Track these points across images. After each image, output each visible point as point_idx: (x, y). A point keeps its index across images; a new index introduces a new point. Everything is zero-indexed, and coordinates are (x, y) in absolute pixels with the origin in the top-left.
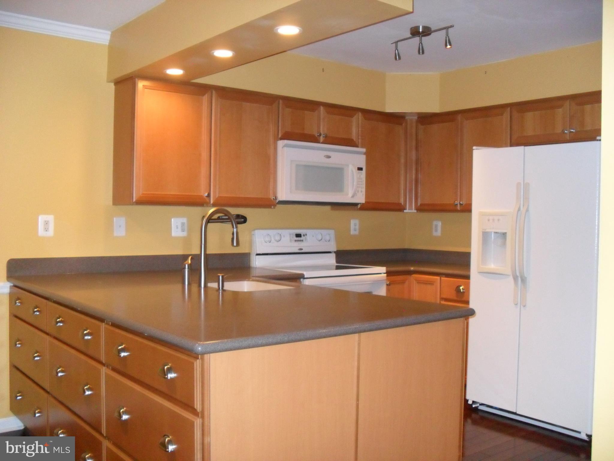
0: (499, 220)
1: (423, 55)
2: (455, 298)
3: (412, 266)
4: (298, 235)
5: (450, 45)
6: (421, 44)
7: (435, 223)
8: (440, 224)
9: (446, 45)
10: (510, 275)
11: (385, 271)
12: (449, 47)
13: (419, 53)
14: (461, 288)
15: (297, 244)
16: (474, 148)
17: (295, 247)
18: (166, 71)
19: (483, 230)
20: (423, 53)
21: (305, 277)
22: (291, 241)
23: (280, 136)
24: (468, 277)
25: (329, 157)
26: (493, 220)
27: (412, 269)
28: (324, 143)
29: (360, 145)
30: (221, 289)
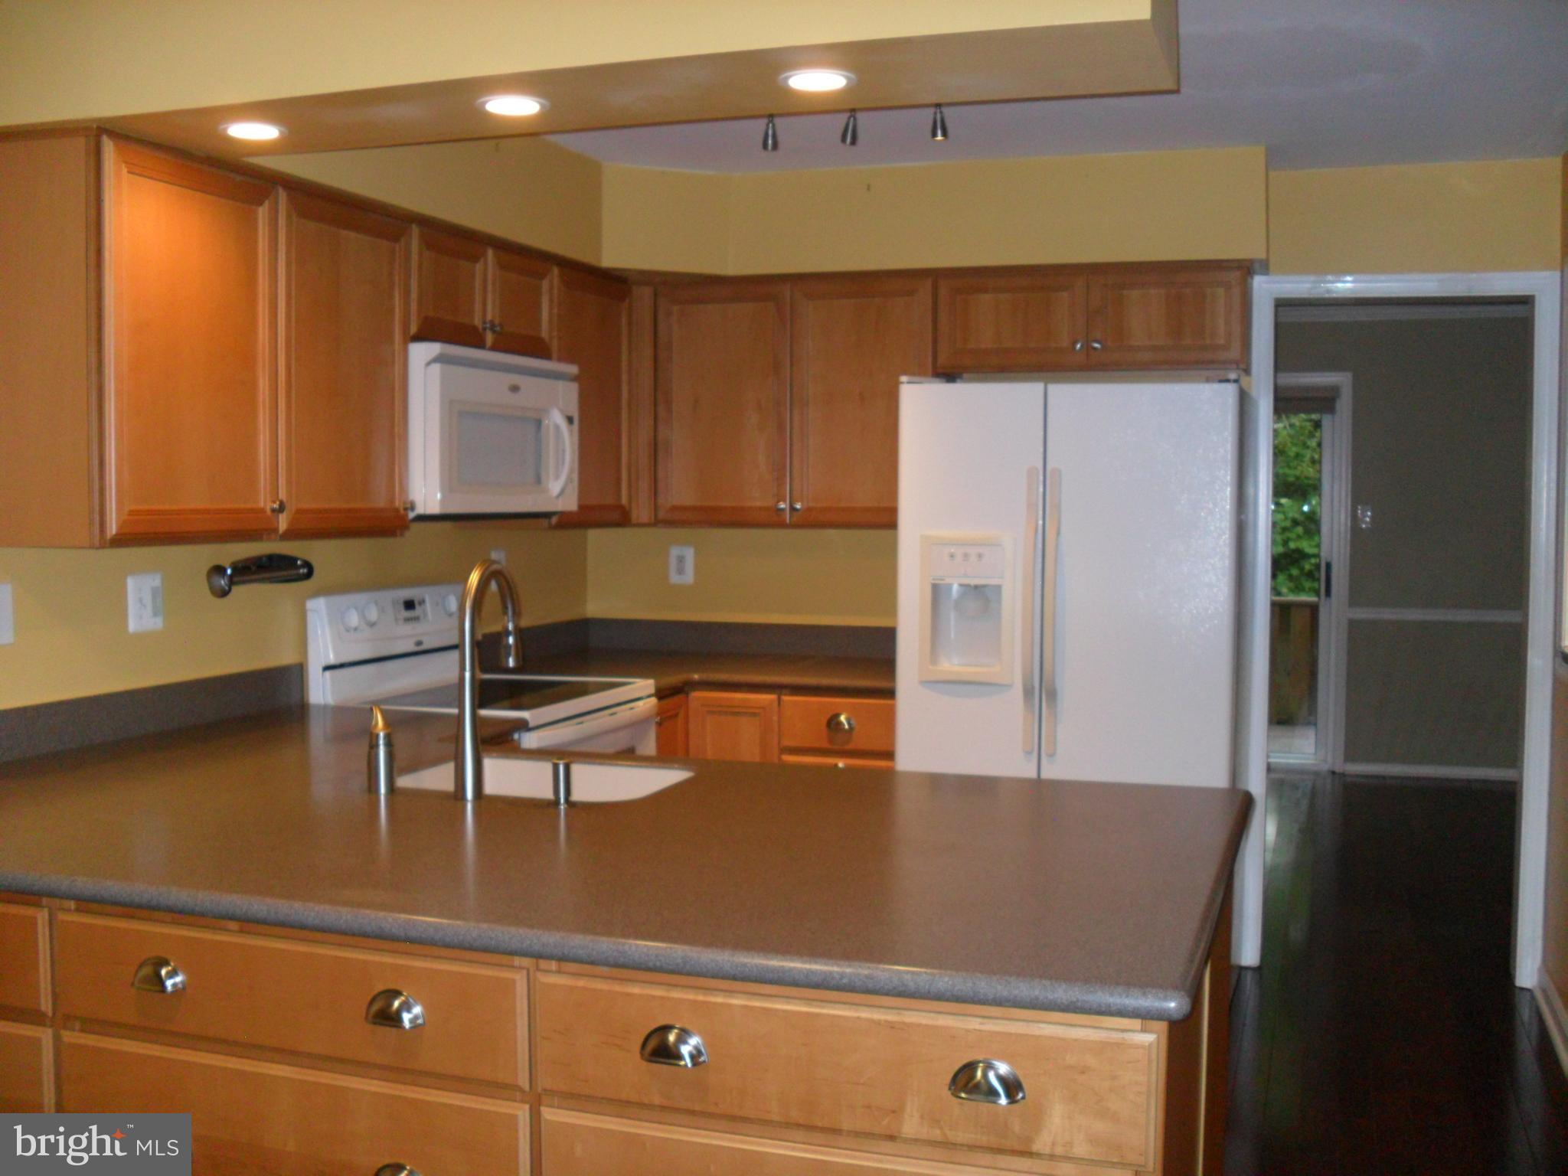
0: (980, 556)
1: (854, 148)
2: (825, 744)
3: (696, 672)
4: (409, 605)
5: (945, 134)
6: (852, 119)
7: (675, 552)
8: (689, 554)
9: (934, 135)
10: (1009, 686)
11: (652, 690)
12: (939, 138)
13: (844, 139)
14: (843, 718)
15: (407, 629)
16: (904, 379)
17: (404, 638)
18: (225, 130)
19: (934, 579)
20: (854, 142)
21: (531, 724)
22: (396, 620)
23: (413, 329)
24: (890, 693)
25: (515, 389)
26: (966, 556)
27: (696, 677)
28: (495, 348)
29: (555, 355)
30: (562, 800)
